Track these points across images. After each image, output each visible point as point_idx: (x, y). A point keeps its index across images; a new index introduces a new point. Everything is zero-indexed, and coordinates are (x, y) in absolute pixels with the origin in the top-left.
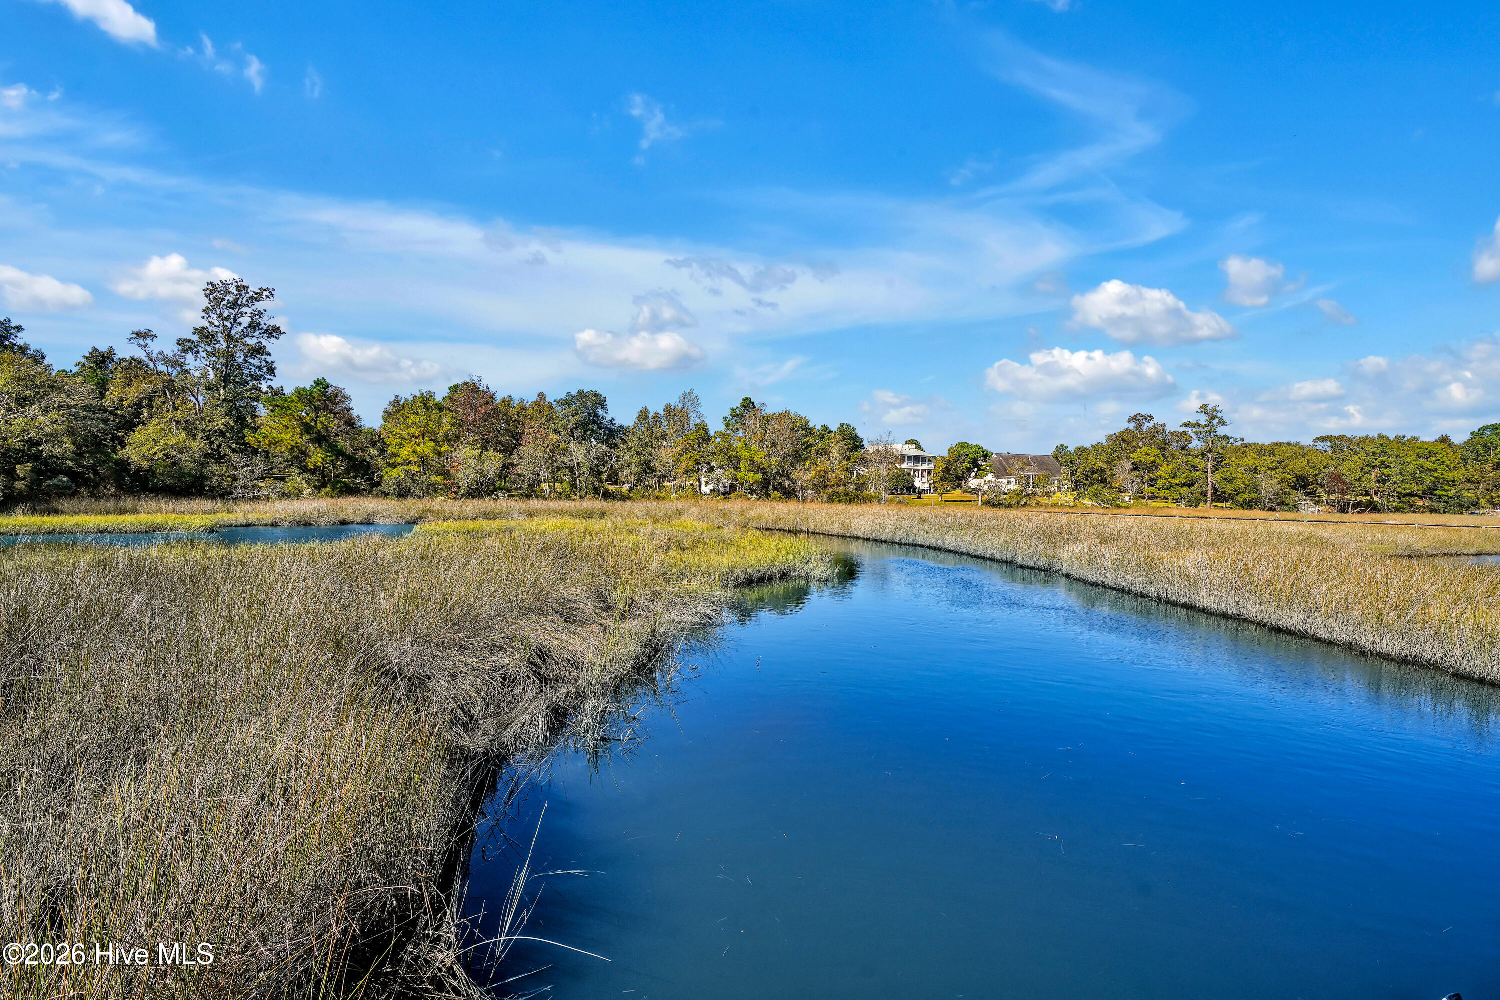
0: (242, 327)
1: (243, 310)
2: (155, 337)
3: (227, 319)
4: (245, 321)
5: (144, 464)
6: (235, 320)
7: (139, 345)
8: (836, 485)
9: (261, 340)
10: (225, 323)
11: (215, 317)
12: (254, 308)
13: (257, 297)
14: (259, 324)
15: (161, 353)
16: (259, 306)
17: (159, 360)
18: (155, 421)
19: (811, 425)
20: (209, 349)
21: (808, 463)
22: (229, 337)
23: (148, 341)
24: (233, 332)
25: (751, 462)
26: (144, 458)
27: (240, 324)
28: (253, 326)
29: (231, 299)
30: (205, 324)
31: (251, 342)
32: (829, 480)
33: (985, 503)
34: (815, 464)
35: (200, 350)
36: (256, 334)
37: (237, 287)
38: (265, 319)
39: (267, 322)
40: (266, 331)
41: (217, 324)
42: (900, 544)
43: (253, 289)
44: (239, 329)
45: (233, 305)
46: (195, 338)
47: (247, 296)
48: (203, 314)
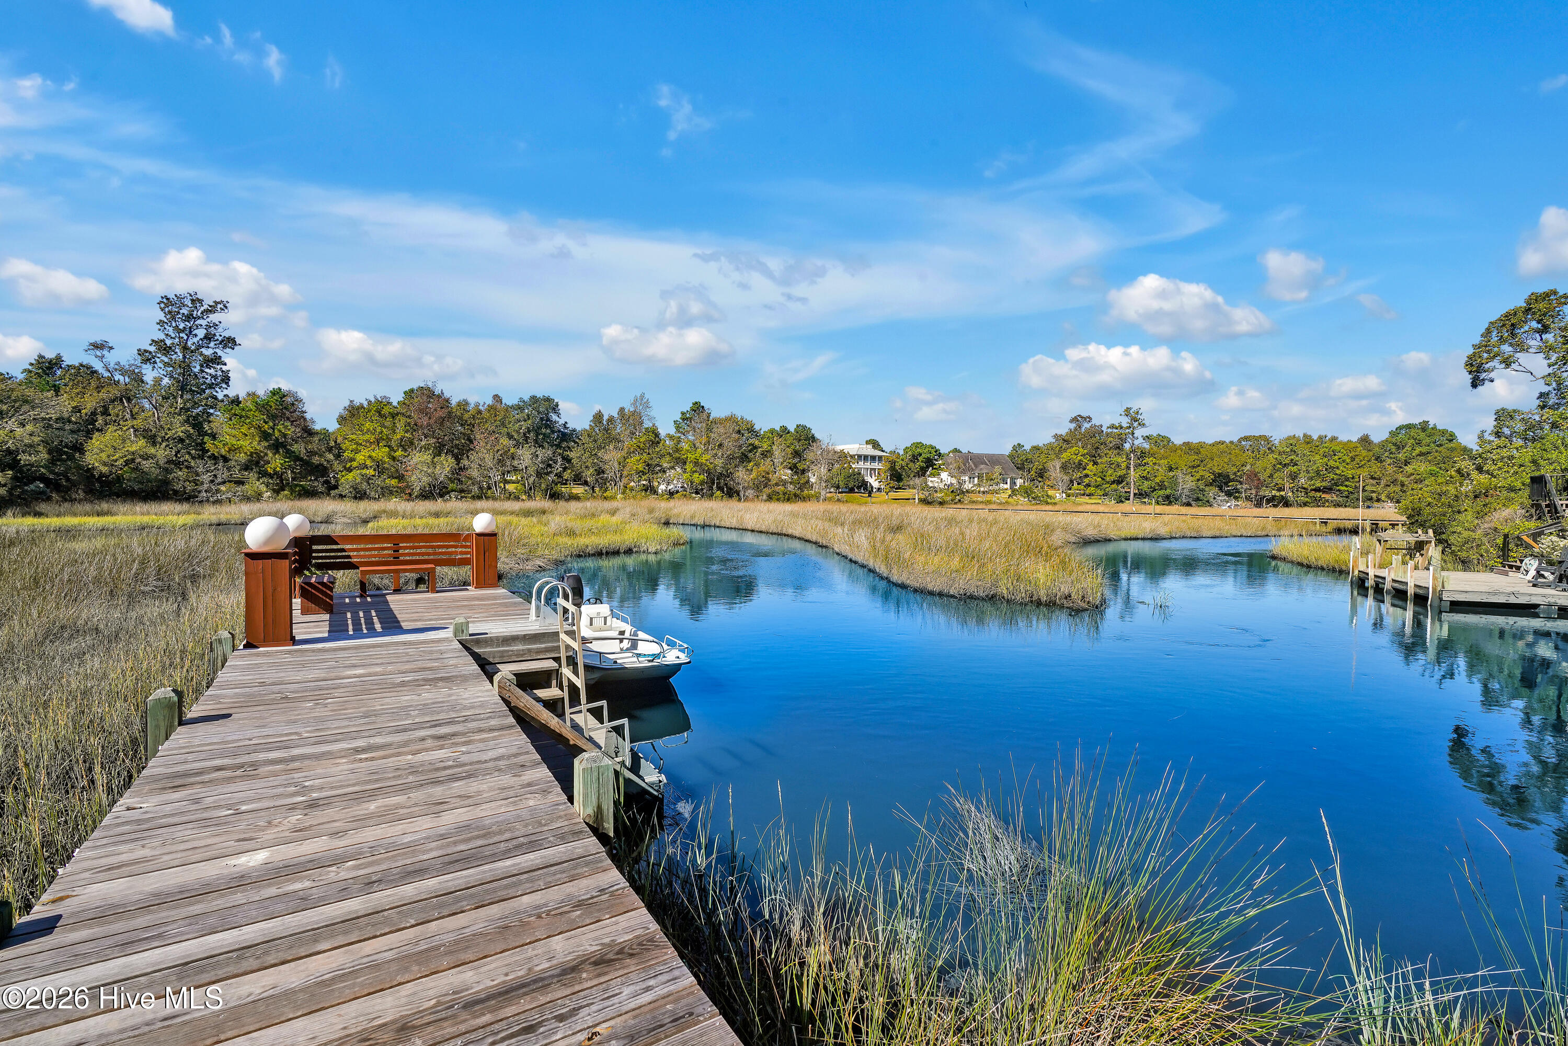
0: (198, 338)
1: (199, 322)
2: (111, 348)
3: (183, 331)
4: (201, 333)
5: (105, 469)
6: (191, 332)
7: (96, 356)
8: (777, 484)
9: (217, 350)
10: (181, 335)
11: (171, 329)
12: (209, 320)
13: (212, 310)
14: (215, 335)
15: (118, 363)
16: (214, 318)
17: (116, 370)
18: (111, 428)
19: (757, 427)
20: (166, 360)
21: (751, 464)
22: (185, 348)
23: (105, 352)
24: (189, 343)
25: (696, 463)
26: (105, 464)
27: (196, 335)
28: (208, 337)
29: (186, 312)
30: (161, 336)
31: (208, 352)
32: (770, 480)
33: (921, 501)
34: (757, 465)
35: (158, 360)
36: (212, 344)
37: (193, 301)
38: (220, 330)
39: (220, 333)
40: (222, 341)
41: (173, 336)
42: (772, 534)
43: (208, 302)
44: (195, 340)
45: (189, 317)
46: (152, 349)
47: (202, 309)
48: (159, 327)
